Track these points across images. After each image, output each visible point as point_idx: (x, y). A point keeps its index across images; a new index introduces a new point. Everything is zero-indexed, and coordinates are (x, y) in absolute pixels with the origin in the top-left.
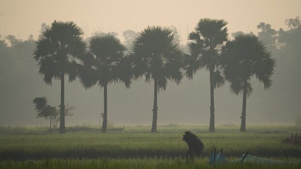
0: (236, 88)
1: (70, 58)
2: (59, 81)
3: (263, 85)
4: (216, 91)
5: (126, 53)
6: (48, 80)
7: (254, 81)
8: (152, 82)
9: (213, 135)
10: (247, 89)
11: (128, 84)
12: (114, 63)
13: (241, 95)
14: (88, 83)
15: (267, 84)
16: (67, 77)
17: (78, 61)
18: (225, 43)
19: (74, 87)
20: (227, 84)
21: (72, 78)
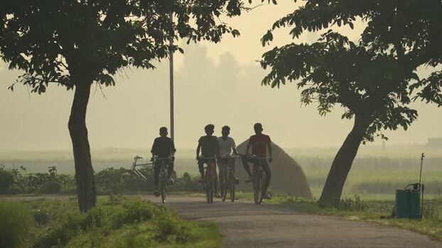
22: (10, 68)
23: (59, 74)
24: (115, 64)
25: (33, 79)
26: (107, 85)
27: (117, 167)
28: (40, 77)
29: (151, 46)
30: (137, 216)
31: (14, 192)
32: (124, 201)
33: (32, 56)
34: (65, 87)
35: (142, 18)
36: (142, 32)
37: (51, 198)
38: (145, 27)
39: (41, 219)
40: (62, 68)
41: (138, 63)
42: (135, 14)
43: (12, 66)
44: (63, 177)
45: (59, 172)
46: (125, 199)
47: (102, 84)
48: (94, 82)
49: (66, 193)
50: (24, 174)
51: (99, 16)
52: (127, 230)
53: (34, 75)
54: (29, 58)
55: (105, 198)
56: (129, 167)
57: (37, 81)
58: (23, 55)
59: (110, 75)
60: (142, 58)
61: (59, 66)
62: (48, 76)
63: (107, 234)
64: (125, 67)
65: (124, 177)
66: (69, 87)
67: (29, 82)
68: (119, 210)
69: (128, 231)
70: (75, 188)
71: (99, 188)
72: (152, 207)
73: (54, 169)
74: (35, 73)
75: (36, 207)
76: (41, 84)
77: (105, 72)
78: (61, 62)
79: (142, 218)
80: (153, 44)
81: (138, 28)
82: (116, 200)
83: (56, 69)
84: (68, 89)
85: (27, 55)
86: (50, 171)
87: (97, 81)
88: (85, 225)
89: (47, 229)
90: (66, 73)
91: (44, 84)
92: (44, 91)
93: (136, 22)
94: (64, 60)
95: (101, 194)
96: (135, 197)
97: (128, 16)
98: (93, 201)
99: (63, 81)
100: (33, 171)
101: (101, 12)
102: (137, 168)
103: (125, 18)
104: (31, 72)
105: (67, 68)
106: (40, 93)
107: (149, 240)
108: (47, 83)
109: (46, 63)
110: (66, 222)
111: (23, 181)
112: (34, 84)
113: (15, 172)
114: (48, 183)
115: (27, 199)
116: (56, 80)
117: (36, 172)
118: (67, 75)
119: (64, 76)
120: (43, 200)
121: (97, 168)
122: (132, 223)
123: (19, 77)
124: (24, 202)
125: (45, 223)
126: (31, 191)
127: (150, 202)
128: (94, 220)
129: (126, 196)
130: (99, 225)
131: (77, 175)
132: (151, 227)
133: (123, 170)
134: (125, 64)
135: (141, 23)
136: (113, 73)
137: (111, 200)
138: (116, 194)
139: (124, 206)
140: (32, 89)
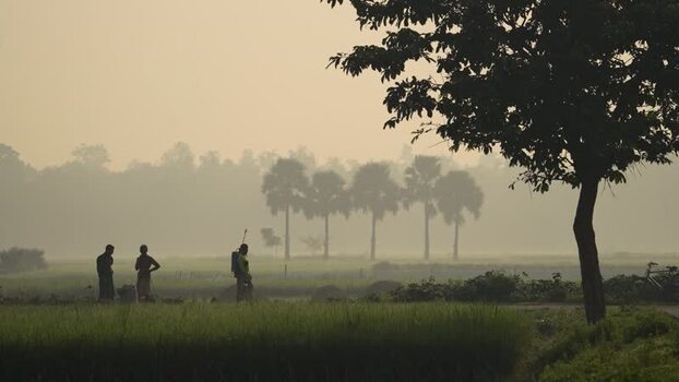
0: (448, 220)
1: (295, 192)
2: (284, 213)
3: (473, 215)
4: (430, 221)
5: (345, 187)
6: (274, 212)
7: (465, 212)
8: (371, 215)
9: (427, 262)
10: (459, 220)
11: (347, 215)
12: (335, 196)
13: (454, 225)
14: (309, 215)
15: (477, 215)
16: (291, 210)
17: (301, 195)
18: (438, 178)
19: (298, 218)
20: (440, 216)
21: (296, 210)
22: (511, 165)
23: (564, 171)
24: (626, 159)
25: (536, 177)
26: (617, 183)
27: (628, 274)
28: (542, 174)
29: (667, 139)
30: (651, 329)
31: (517, 301)
32: (637, 313)
33: (534, 152)
34: (570, 186)
35: (657, 108)
36: (657, 124)
37: (555, 307)
38: (660, 117)
39: (545, 330)
40: (567, 164)
41: (651, 158)
42: (649, 103)
43: (513, 163)
44: (568, 284)
45: (564, 279)
46: (638, 310)
47: (611, 181)
48: (603, 179)
49: (571, 302)
50: (526, 280)
51: (609, 107)
52: (640, 345)
53: (536, 172)
54: (531, 154)
55: (616, 309)
56: (642, 274)
57: (539, 178)
58: (524, 150)
59: (621, 171)
60: (656, 152)
61: (563, 162)
62: (551, 173)
63: (618, 348)
64: (637, 163)
65: (637, 285)
66: (575, 185)
67: (531, 180)
68: (632, 322)
69: (643, 346)
70: (582, 296)
71: (608, 298)
72: (670, 320)
73: (558, 275)
74: (537, 170)
75: (539, 317)
76: (544, 182)
77: (615, 168)
78: (565, 158)
79: (657, 332)
80: (670, 136)
81: (652, 120)
82: (628, 311)
83: (560, 165)
84: (574, 187)
85: (529, 150)
86: (554, 277)
87: (606, 178)
88: (593, 339)
89: (551, 341)
90: (570, 169)
91: (547, 182)
92: (547, 190)
93: (650, 112)
94: (569, 156)
95: (611, 304)
96: (650, 307)
97: (641, 105)
98: (603, 311)
99: (567, 179)
100: (536, 277)
101: (610, 103)
102: (651, 275)
103: (637, 108)
104: (533, 169)
105: (572, 165)
106: (542, 192)
107: (666, 356)
108: (550, 181)
109: (549, 159)
110: (573, 333)
111: (525, 288)
112: (536, 182)
113: (517, 278)
114: (551, 290)
116: (560, 178)
117: (539, 279)
118: (573, 172)
119: (568, 173)
120: (547, 309)
121: (606, 275)
122: (646, 336)
123: (520, 175)
124: (526, 311)
125: (549, 335)
126: (533, 300)
127: (666, 313)
128: (604, 333)
129: (639, 307)
130: (608, 338)
131: (583, 283)
132: (668, 342)
133: (635, 278)
134: (637, 159)
135: (656, 113)
136: (624, 169)
137: (622, 311)
138: (628, 304)
139: (637, 318)
140: (533, 187)
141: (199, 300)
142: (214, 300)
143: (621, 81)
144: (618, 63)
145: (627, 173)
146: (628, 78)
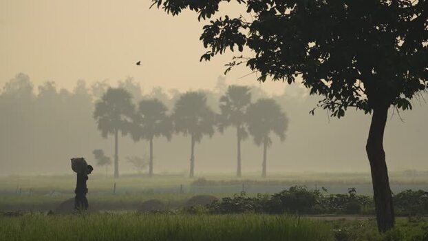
0: (258, 142)
1: (123, 117)
2: (114, 137)
3: (279, 138)
4: (242, 143)
5: (168, 113)
6: (105, 135)
7: (272, 135)
8: (189, 137)
9: (239, 179)
10: (267, 142)
11: (169, 138)
12: (158, 122)
13: (262, 146)
14: (136, 138)
15: (283, 138)
16: (120, 133)
17: (129, 120)
18: (248, 105)
19: (126, 140)
20: (251, 138)
21: (124, 134)
22: (311, 93)
23: (358, 98)
24: (412, 88)
25: (333, 103)
26: (404, 109)
27: (415, 189)
28: (339, 101)
31: (316, 213)
32: (423, 223)
33: (331, 82)
34: (363, 111)
37: (351, 218)
39: (342, 238)
40: (360, 93)
43: (313, 92)
44: (362, 198)
45: (358, 194)
46: (424, 221)
47: (399, 107)
48: (392, 106)
49: (365, 214)
50: (325, 195)
51: (397, 42)
53: (333, 100)
54: (329, 84)
55: (404, 220)
57: (336, 105)
58: (323, 80)
59: (407, 99)
61: (357, 91)
62: (347, 101)
64: (422, 91)
65: (423, 199)
66: (367, 111)
67: (329, 106)
68: (418, 231)
70: (374, 208)
71: (398, 210)
73: (354, 190)
74: (334, 98)
75: (337, 227)
76: (340, 108)
77: (402, 96)
78: (359, 87)
82: (415, 222)
83: (354, 94)
84: (366, 113)
85: (327, 80)
86: (350, 192)
87: (394, 105)
90: (363, 97)
91: (343, 108)
92: (343, 116)
94: (362, 85)
95: (399, 215)
97: (426, 41)
98: (392, 223)
99: (361, 105)
100: (334, 191)
101: (399, 38)
103: (423, 43)
104: (331, 97)
105: (365, 93)
106: (339, 117)
108: (345, 107)
109: (345, 88)
111: (324, 202)
112: (333, 108)
113: (317, 192)
114: (347, 203)
115: (328, 218)
116: (355, 104)
117: (337, 193)
118: (365, 100)
119: (362, 101)
120: (344, 220)
121: (395, 190)
123: (320, 102)
124: (326, 222)
126: (331, 212)
129: (425, 218)
131: (375, 197)
133: (421, 192)
134: (422, 88)
136: (410, 97)
137: (410, 221)
138: (415, 215)
139: (423, 228)
140: (332, 113)
141: (37, 213)
142: (51, 213)
143: (408, 19)
144: (406, 4)
145: (413, 101)
146: (415, 16)
